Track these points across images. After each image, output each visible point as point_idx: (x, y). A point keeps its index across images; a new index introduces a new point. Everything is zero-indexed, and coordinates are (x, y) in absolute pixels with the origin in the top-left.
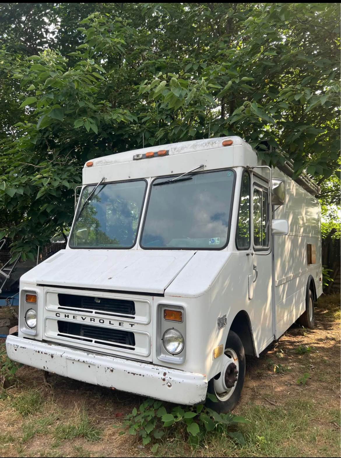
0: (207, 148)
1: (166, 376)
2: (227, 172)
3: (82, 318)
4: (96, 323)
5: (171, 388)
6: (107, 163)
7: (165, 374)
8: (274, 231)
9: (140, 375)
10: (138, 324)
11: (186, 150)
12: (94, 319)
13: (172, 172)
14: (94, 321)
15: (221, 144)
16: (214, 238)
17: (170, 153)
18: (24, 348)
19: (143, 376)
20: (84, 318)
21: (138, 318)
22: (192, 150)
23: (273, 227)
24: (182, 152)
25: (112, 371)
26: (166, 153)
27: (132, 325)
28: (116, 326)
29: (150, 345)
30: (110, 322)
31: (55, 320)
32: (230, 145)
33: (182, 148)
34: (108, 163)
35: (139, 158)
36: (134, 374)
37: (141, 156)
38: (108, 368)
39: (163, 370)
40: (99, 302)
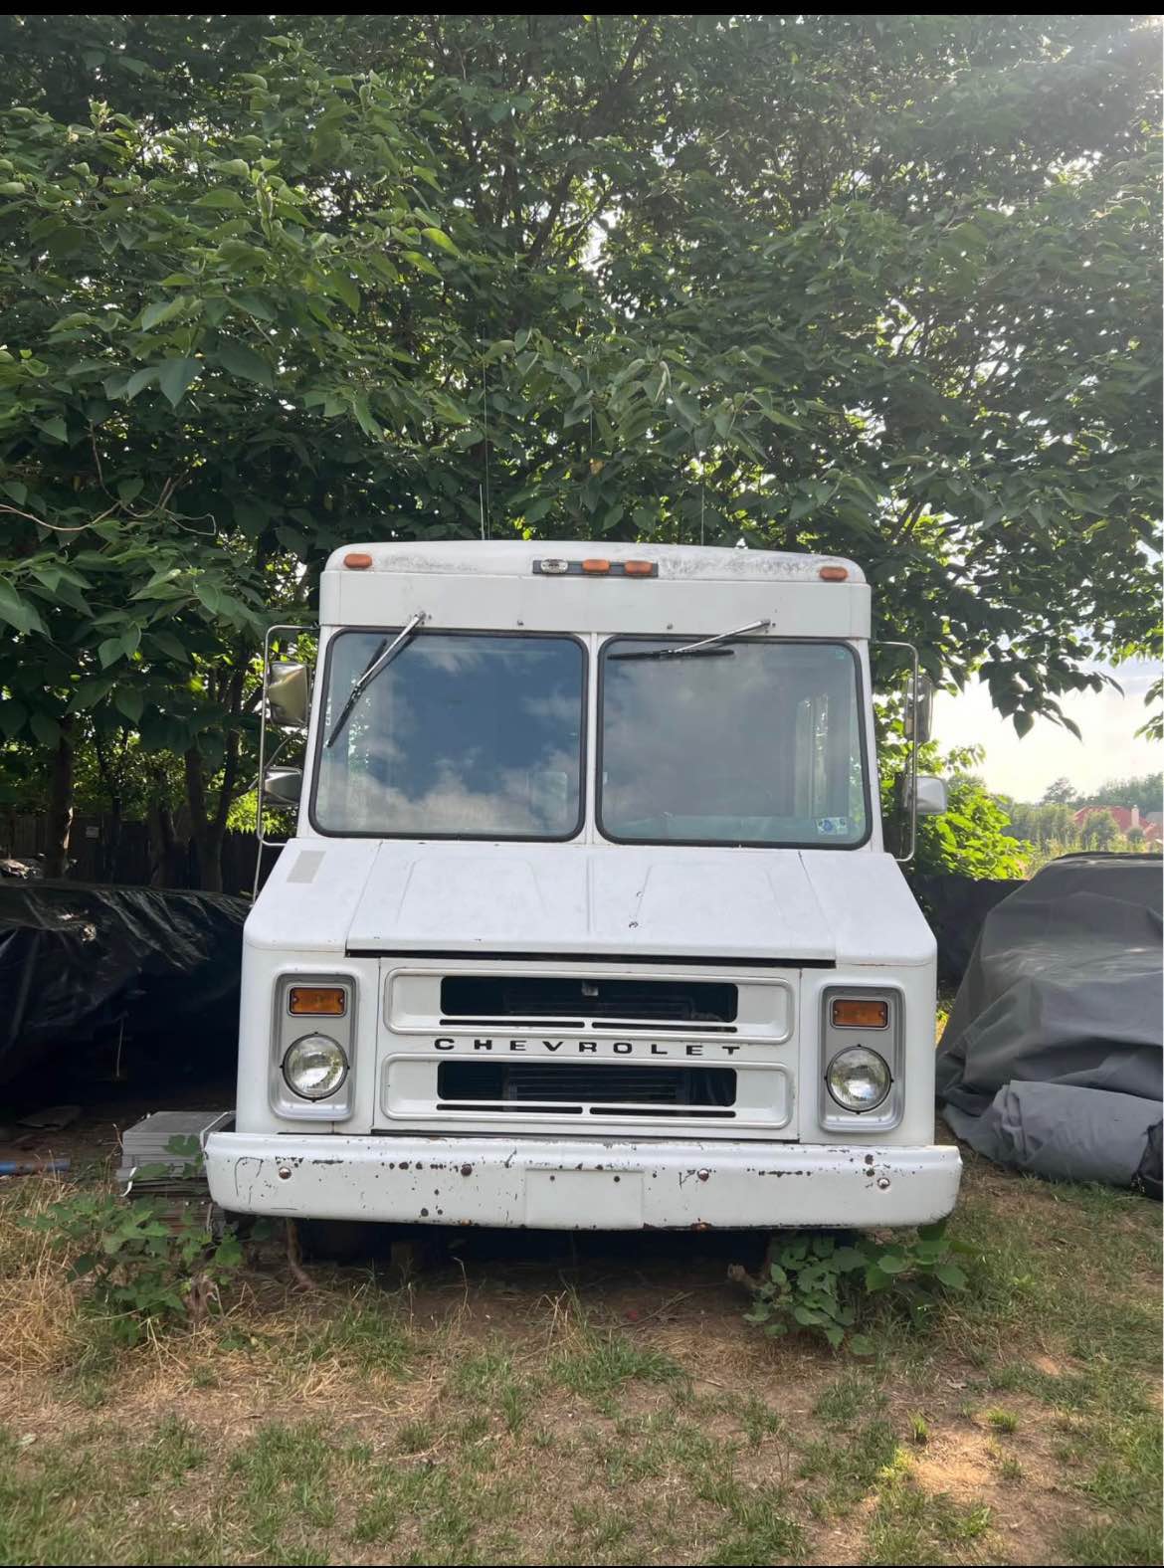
0: (775, 578)
1: (874, 1163)
2: (832, 648)
3: (548, 1044)
4: (604, 1055)
5: (888, 1190)
6: (428, 567)
7: (869, 1159)
8: (920, 805)
9: (800, 1173)
10: (750, 1043)
11: (708, 573)
12: (594, 1045)
13: (669, 627)
14: (594, 1049)
15: (815, 575)
16: (830, 819)
17: (661, 572)
18: (330, 1162)
19: (809, 1174)
20: (554, 1046)
21: (746, 1028)
22: (729, 574)
23: (920, 796)
24: (700, 575)
25: (704, 1178)
26: (648, 572)
27: (731, 1050)
28: (676, 1057)
29: (791, 1095)
30: (654, 1048)
31: (429, 1061)
32: (840, 579)
33: (700, 565)
34: (434, 569)
35: (554, 570)
36: (779, 1174)
37: (563, 567)
38: (691, 1172)
39: (858, 1151)
40: (596, 994)
